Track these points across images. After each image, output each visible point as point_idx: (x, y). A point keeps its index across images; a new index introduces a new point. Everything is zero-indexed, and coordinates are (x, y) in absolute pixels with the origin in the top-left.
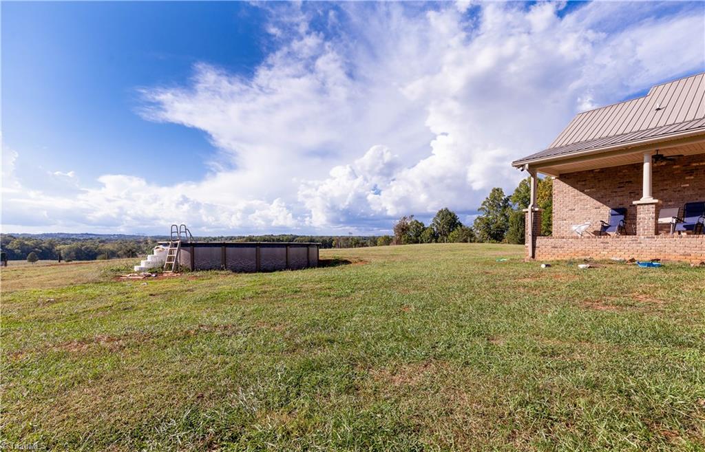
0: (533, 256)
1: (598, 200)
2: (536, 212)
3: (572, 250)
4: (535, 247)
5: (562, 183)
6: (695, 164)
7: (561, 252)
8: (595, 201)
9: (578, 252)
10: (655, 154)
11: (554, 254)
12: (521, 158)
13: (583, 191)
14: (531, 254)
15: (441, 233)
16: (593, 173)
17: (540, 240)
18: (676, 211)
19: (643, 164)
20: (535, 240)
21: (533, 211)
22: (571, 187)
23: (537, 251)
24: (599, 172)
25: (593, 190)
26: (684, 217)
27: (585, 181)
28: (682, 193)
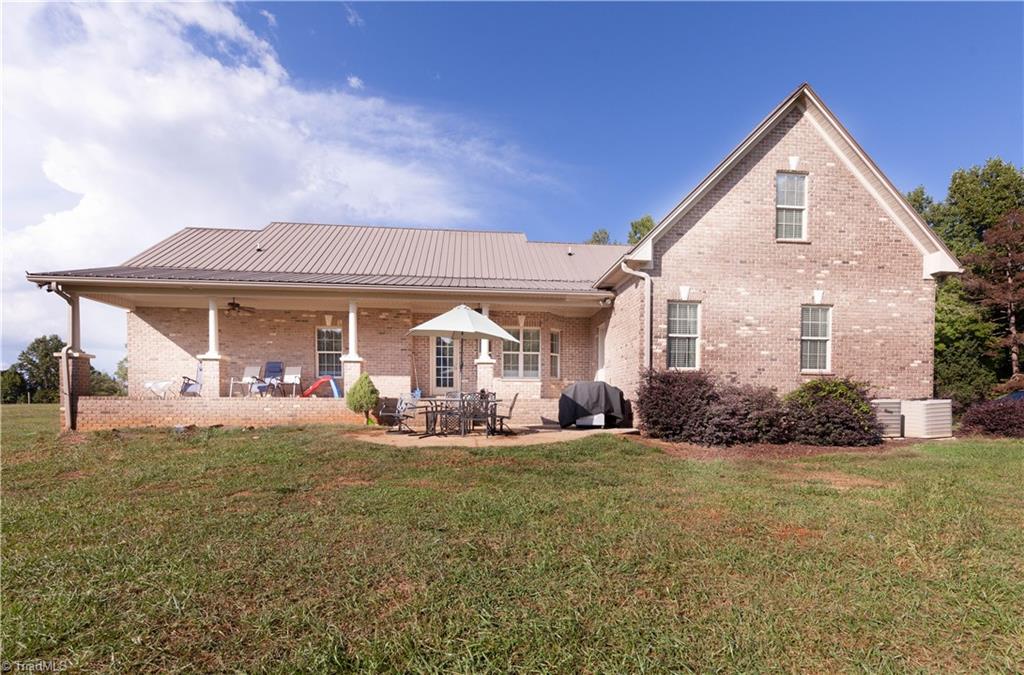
0: (73, 426)
1: (186, 349)
2: (76, 358)
3: (129, 416)
4: (76, 412)
5: (140, 320)
6: (277, 320)
7: (114, 419)
8: (182, 351)
9: (137, 419)
10: (232, 301)
11: (104, 423)
12: (48, 271)
13: (166, 335)
14: (68, 422)
15: (41, 385)
16: (179, 312)
17: (84, 402)
18: (258, 369)
19: (208, 310)
20: (77, 403)
21: (69, 356)
22: (151, 328)
23: (79, 419)
24: (185, 313)
25: (179, 335)
26: (265, 377)
27: (169, 321)
28: (266, 350)
